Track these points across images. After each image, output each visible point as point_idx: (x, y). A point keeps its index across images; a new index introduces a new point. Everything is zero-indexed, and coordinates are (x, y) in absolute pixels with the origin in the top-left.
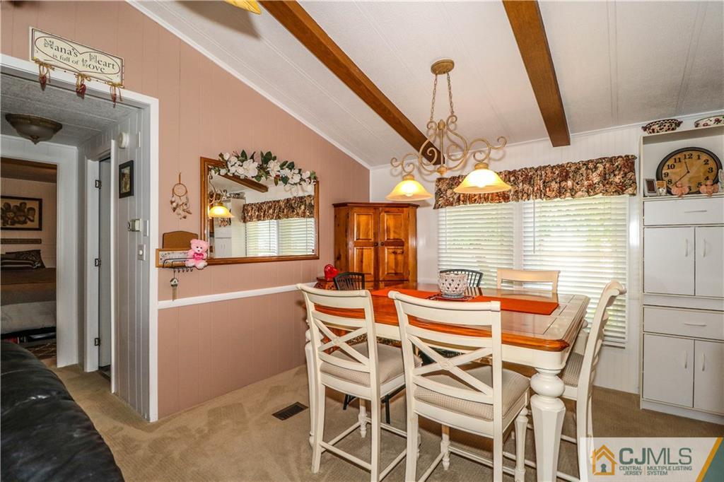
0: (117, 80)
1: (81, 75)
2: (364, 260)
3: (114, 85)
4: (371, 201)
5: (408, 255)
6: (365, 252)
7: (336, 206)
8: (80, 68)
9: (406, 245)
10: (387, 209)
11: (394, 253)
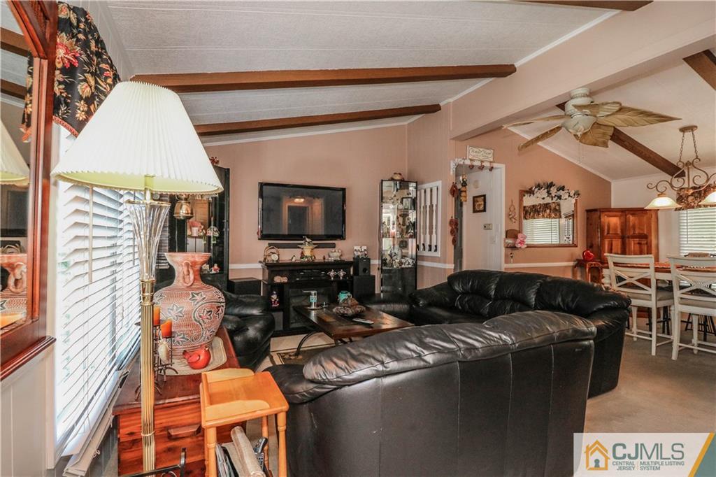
0: (492, 160)
1: (482, 162)
2: (613, 247)
3: (491, 162)
4: (612, 207)
5: (651, 246)
6: (614, 243)
7: (588, 211)
8: (481, 158)
9: (649, 238)
10: (632, 212)
11: (639, 243)
